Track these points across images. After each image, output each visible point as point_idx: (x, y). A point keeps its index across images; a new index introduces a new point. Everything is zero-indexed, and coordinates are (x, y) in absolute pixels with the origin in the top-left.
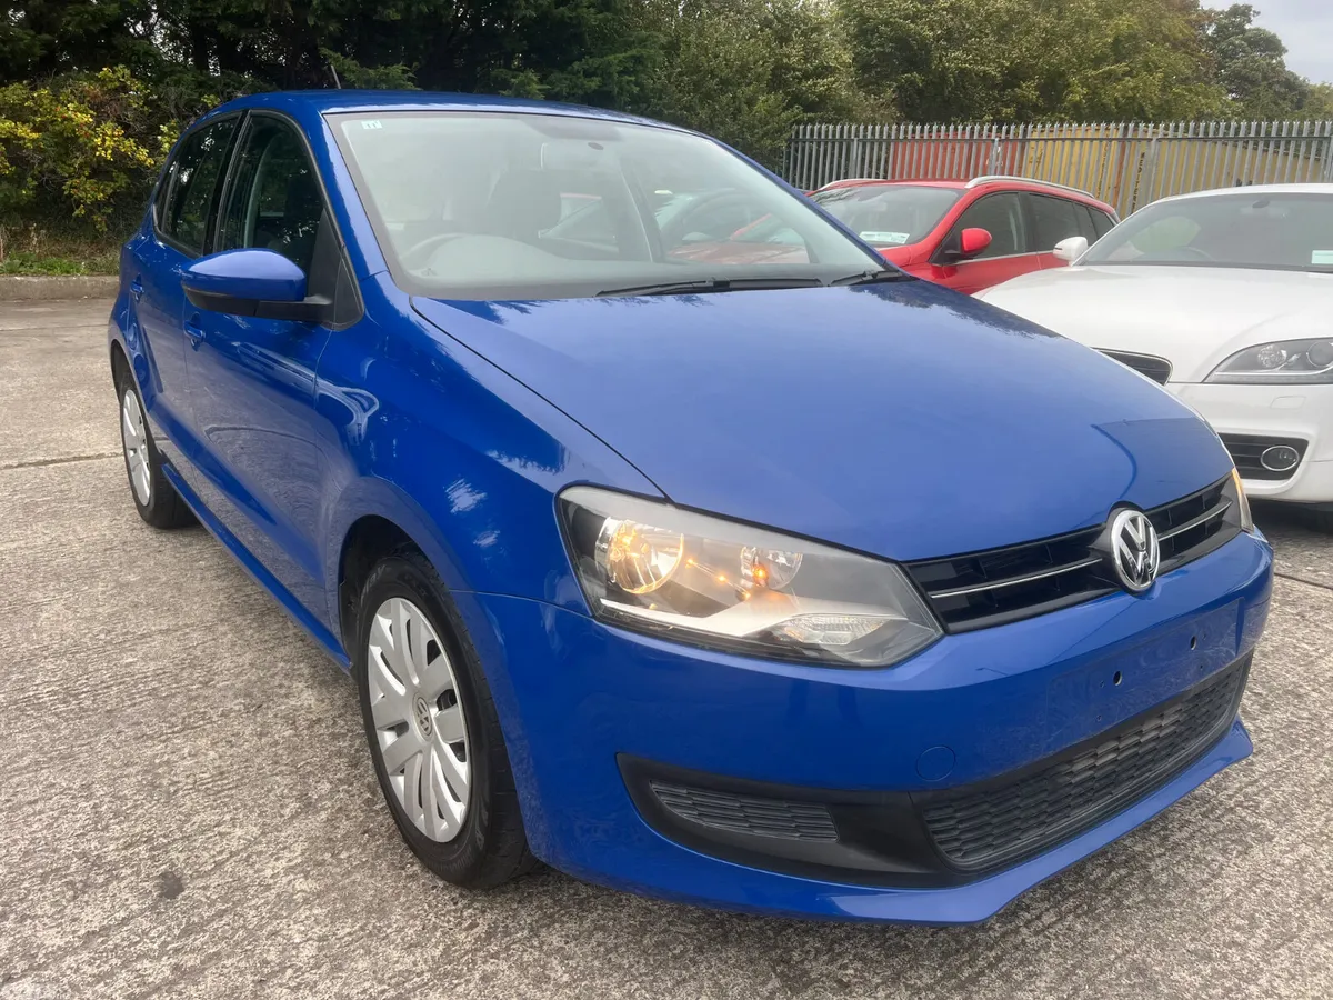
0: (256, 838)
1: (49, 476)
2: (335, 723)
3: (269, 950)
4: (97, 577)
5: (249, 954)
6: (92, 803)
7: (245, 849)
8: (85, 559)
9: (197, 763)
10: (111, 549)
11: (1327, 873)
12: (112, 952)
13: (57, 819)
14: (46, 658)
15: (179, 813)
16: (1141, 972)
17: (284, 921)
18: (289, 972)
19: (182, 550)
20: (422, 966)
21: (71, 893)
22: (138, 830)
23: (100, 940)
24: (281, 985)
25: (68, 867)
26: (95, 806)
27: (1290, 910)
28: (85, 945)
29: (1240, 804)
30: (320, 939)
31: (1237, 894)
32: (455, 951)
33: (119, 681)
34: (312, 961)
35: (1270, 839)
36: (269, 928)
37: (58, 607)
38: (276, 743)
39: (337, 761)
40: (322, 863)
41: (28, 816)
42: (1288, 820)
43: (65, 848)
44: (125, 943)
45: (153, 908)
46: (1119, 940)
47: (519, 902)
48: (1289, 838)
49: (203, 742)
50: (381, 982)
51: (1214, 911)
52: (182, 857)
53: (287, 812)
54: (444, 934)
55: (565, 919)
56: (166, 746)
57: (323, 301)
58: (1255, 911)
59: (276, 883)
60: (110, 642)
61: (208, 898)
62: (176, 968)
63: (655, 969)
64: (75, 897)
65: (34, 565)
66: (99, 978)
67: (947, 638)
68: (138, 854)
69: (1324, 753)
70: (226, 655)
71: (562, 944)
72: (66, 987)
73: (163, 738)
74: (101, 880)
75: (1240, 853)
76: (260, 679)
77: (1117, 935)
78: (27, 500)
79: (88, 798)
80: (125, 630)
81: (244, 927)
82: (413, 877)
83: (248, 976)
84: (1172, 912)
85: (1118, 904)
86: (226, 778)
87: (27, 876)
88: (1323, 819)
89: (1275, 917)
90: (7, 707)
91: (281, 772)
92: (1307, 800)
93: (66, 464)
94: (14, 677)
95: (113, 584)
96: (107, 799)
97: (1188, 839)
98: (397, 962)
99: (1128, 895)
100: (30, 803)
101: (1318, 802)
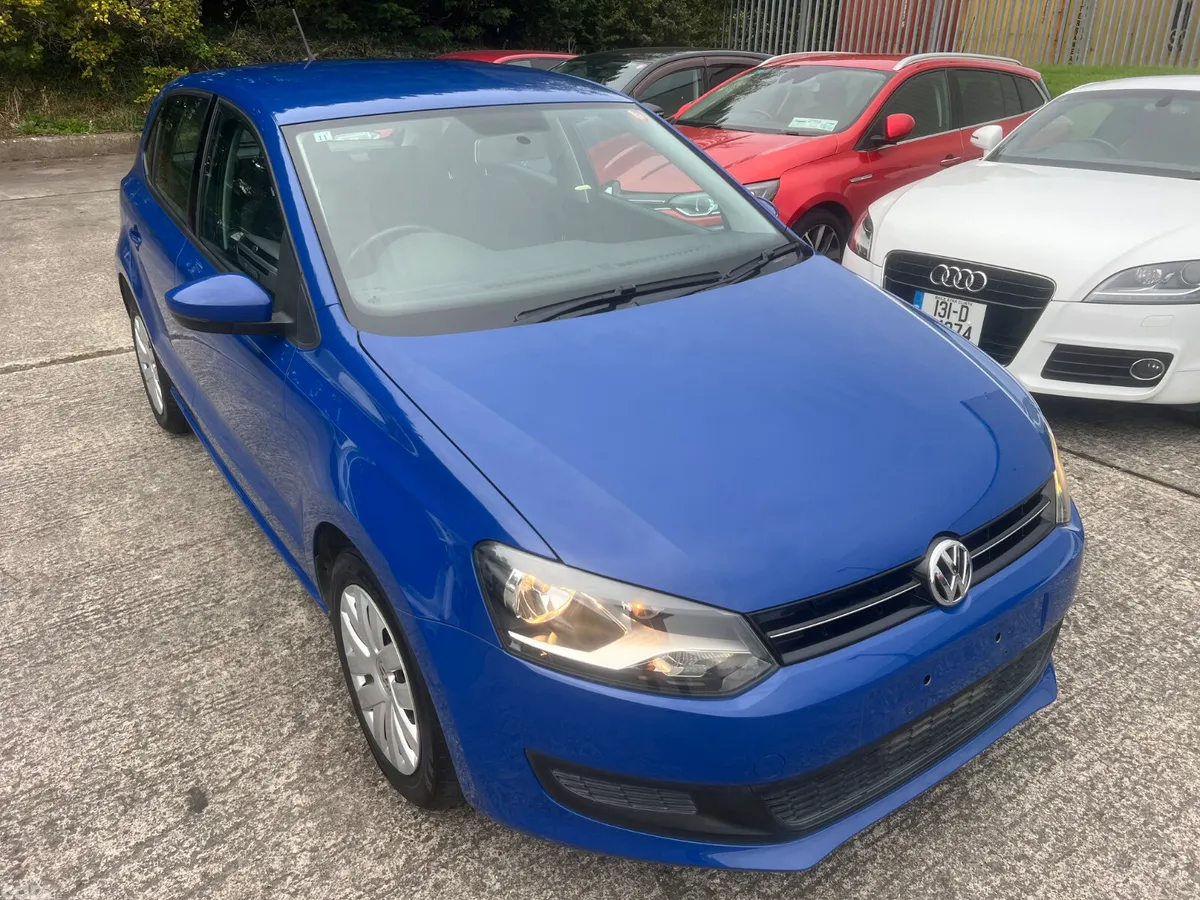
0: (261, 756)
1: (78, 375)
2: (323, 642)
3: (274, 860)
4: (125, 487)
5: (259, 863)
6: (133, 722)
7: (253, 766)
8: (114, 467)
9: (213, 682)
10: (135, 456)
11: (1113, 790)
12: (156, 861)
13: (107, 737)
14: (88, 575)
15: (202, 732)
16: (944, 882)
17: (285, 833)
18: (289, 879)
19: (194, 456)
20: (390, 875)
21: (122, 807)
22: (170, 748)
23: (146, 851)
24: (283, 891)
25: (118, 783)
26: (136, 725)
27: (1075, 825)
28: (135, 855)
29: (1054, 721)
30: (314, 850)
31: (1034, 810)
32: (414, 861)
33: (147, 599)
34: (306, 869)
35: (1072, 757)
36: (274, 840)
37: (94, 520)
38: (275, 663)
39: (324, 681)
40: (313, 780)
41: (85, 735)
42: (1091, 738)
43: (115, 764)
44: (166, 853)
45: (185, 820)
46: (931, 852)
47: (465, 816)
48: (1088, 755)
49: (218, 662)
50: (358, 888)
51: (1012, 826)
52: (205, 774)
53: (285, 730)
54: (407, 845)
55: (499, 832)
56: (189, 666)
57: (288, 320)
58: (1046, 826)
59: (278, 798)
60: (138, 558)
61: (226, 812)
62: (204, 875)
63: (567, 878)
64: (125, 811)
65: (71, 475)
66: (148, 884)
67: (782, 670)
68: (171, 770)
69: (1135, 669)
70: (234, 571)
71: (497, 856)
72: (123, 892)
73: (186, 657)
74: (144, 795)
75: (1044, 770)
76: (261, 597)
77: (931, 848)
78: (61, 402)
79: (131, 717)
80: (151, 546)
81: (254, 838)
82: (383, 793)
83: (258, 883)
84: (979, 827)
85: (937, 819)
86: (237, 697)
87: (87, 792)
88: (1121, 736)
89: (1061, 833)
90: (60, 626)
91: (280, 691)
92: (1110, 717)
93: (91, 360)
94: (65, 595)
95: (138, 496)
96: (145, 719)
97: (1003, 756)
98: (370, 871)
99: (945, 810)
100: (86, 722)
101: (1120, 720)
